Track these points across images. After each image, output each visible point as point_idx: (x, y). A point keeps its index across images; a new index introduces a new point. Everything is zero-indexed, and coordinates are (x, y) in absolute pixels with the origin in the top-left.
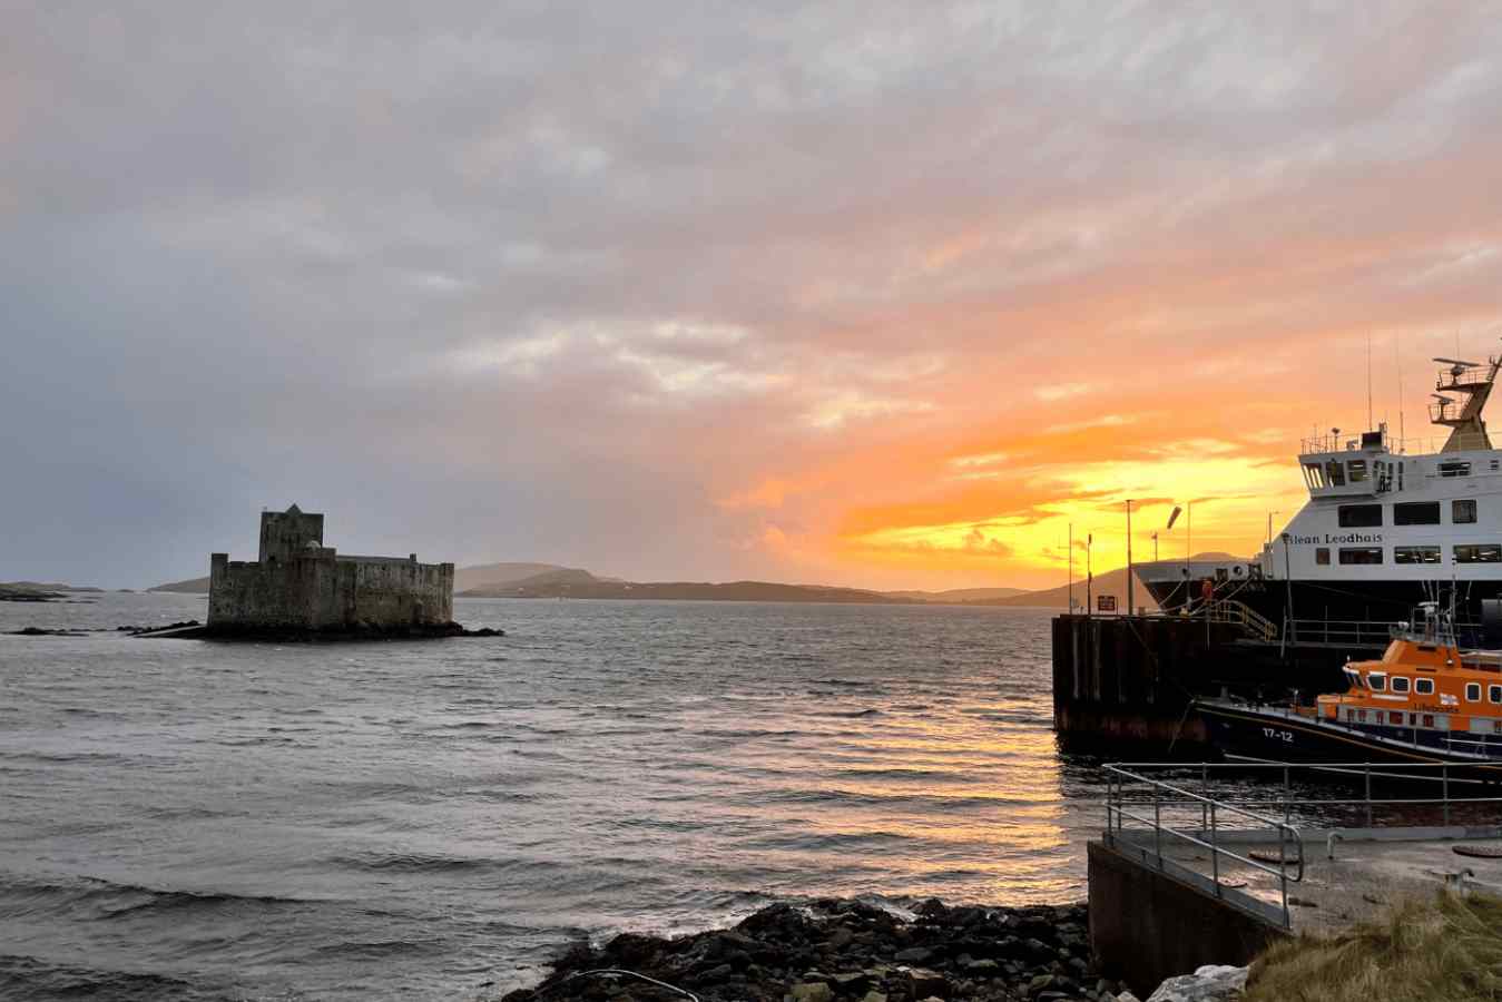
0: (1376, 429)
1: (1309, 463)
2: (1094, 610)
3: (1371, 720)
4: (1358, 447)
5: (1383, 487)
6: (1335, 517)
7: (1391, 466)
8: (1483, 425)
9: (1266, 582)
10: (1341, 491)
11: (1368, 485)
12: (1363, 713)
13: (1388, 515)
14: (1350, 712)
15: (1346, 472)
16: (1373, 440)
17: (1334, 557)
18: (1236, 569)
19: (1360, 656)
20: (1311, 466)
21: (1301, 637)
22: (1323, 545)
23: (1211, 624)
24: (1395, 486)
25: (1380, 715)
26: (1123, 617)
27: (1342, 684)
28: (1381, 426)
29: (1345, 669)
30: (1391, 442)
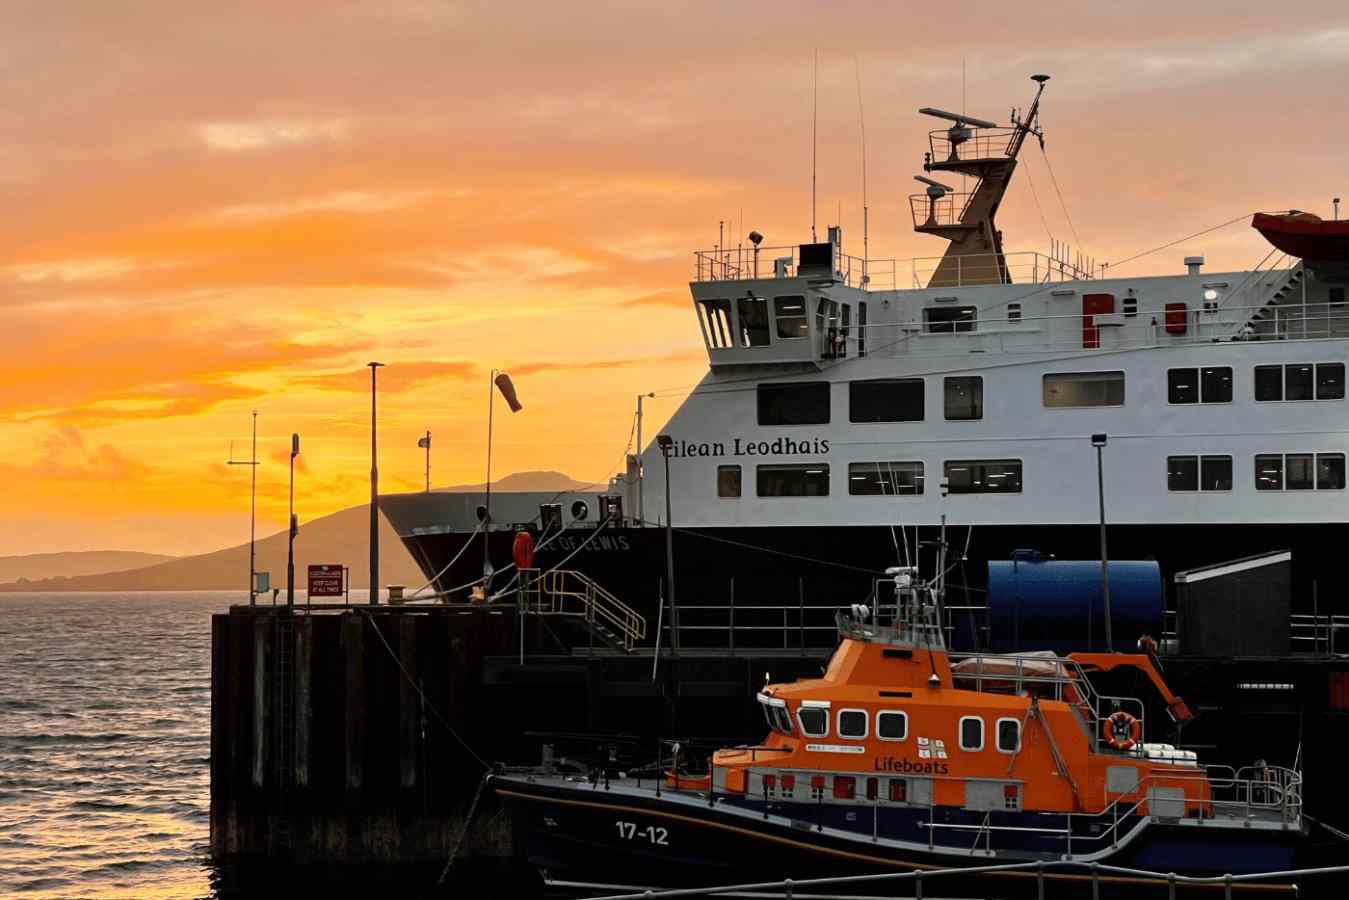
0: (823, 239)
1: (710, 297)
2: (301, 595)
3: (802, 794)
4: (792, 271)
5: (833, 351)
6: (750, 404)
7: (846, 308)
8: (998, 236)
9: (628, 532)
10: (762, 356)
11: (807, 346)
12: (788, 782)
13: (840, 402)
14: (768, 781)
15: (772, 318)
16: (817, 257)
17: (749, 481)
18: (577, 508)
19: (787, 672)
20: (712, 305)
21: (688, 639)
22: (730, 460)
23: (527, 616)
24: (852, 349)
25: (818, 783)
26: (358, 609)
27: (755, 727)
28: (833, 232)
29: (761, 697)
30: (848, 263)
